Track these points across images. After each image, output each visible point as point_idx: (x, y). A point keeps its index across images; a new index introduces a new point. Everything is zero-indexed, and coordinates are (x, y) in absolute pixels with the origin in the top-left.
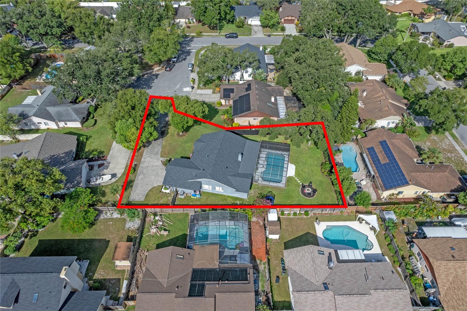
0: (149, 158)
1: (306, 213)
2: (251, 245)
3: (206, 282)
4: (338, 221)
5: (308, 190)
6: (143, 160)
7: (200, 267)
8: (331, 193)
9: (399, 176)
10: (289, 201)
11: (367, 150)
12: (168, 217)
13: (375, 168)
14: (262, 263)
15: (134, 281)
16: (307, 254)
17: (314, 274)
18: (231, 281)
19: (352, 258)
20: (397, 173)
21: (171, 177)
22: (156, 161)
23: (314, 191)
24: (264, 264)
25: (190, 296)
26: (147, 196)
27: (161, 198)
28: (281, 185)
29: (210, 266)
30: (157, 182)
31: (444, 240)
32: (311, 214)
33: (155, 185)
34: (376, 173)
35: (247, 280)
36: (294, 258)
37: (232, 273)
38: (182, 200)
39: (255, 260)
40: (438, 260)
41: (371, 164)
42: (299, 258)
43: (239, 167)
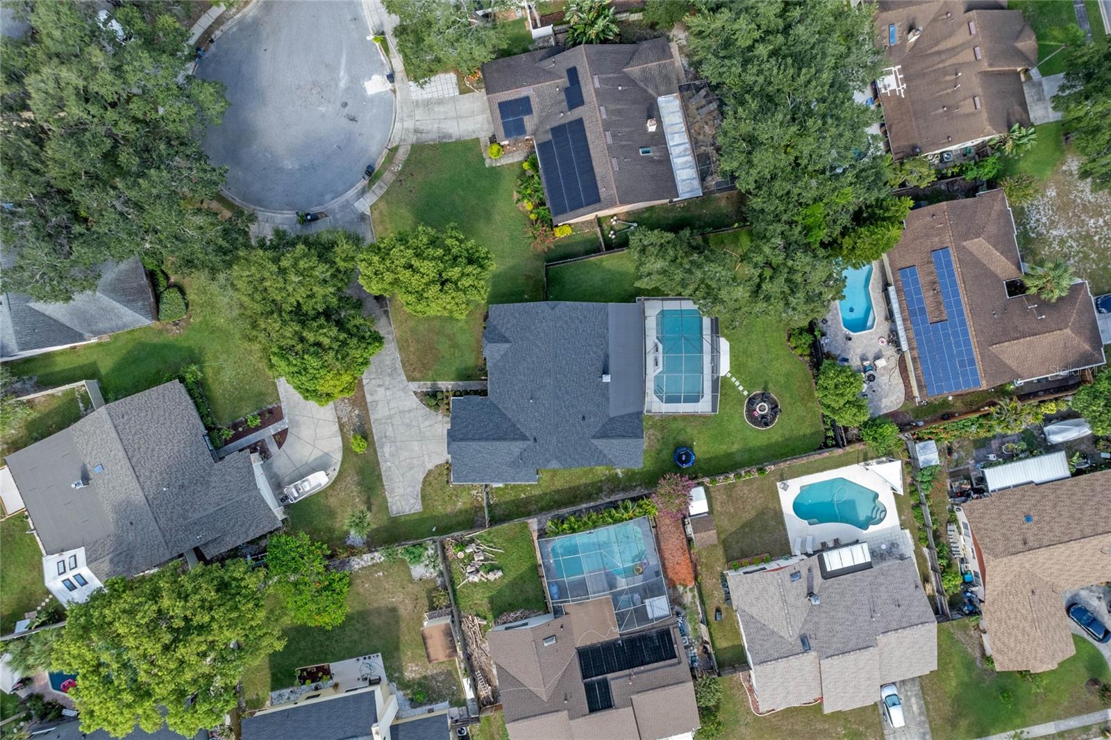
0: (381, 391)
2: (662, 559)
3: (609, 676)
4: (822, 471)
5: (762, 408)
6: (369, 398)
7: (589, 643)
9: (962, 365)
10: (724, 447)
11: (898, 276)
12: (488, 539)
13: (912, 334)
14: (688, 589)
15: (478, 673)
16: (772, 589)
17: (785, 623)
18: (648, 663)
19: (848, 563)
20: (960, 354)
21: (466, 465)
22: (401, 394)
23: (775, 407)
24: (691, 590)
25: (592, 710)
26: (423, 497)
27: (457, 496)
28: (704, 406)
29: (606, 638)
30: (430, 457)
31: (1018, 492)
33: (430, 466)
35: (675, 657)
36: (747, 593)
37: (646, 646)
38: (501, 493)
39: (674, 587)
40: (996, 556)
42: (757, 592)
43: (608, 399)
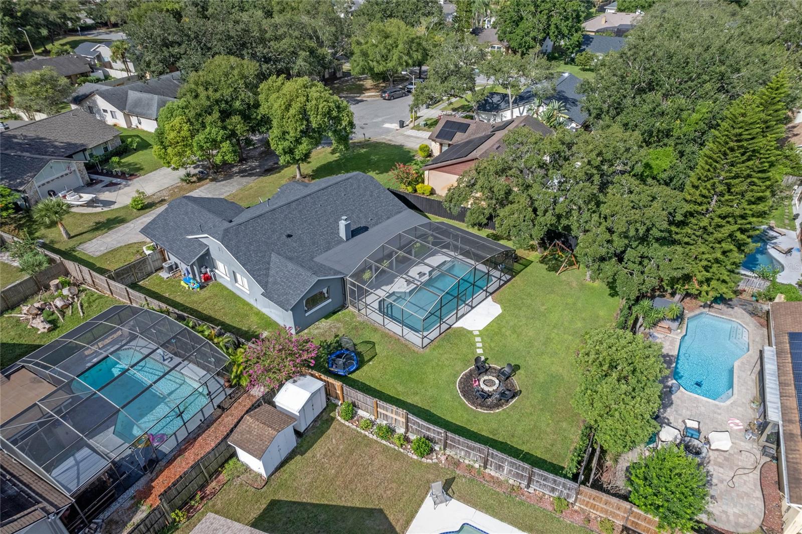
1: (426, 447)
4: (501, 520)
5: (489, 384)
8: (564, 425)
11: (786, 339)
12: (92, 299)
23: (508, 394)
26: (112, 251)
28: (417, 339)
32: (440, 457)
34: (790, 421)
38: (158, 282)
41: (782, 384)
43: (328, 249)
